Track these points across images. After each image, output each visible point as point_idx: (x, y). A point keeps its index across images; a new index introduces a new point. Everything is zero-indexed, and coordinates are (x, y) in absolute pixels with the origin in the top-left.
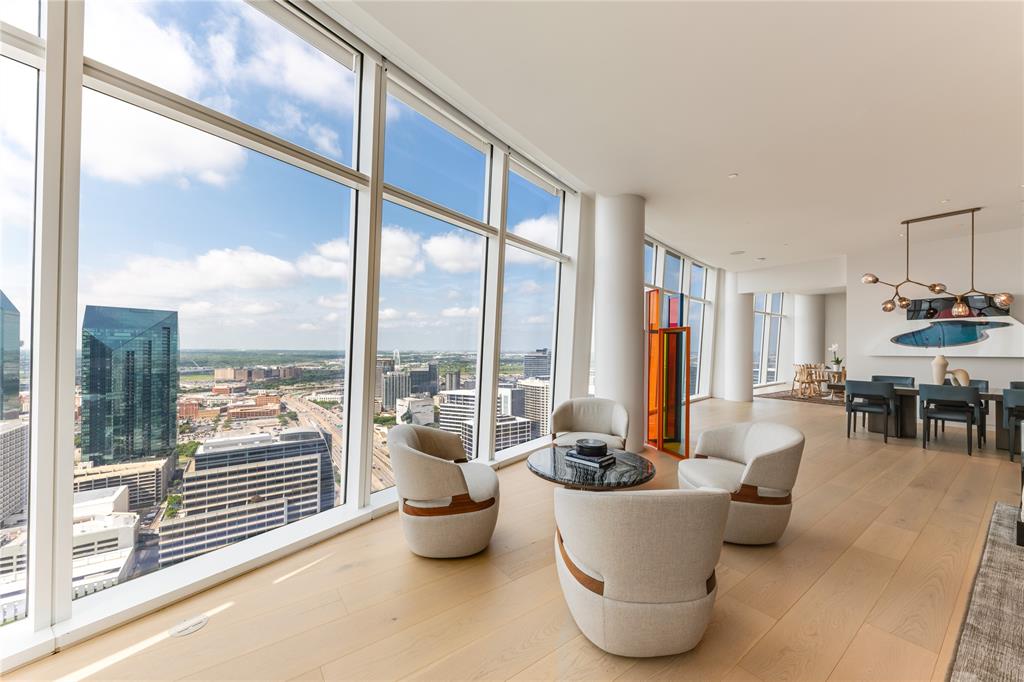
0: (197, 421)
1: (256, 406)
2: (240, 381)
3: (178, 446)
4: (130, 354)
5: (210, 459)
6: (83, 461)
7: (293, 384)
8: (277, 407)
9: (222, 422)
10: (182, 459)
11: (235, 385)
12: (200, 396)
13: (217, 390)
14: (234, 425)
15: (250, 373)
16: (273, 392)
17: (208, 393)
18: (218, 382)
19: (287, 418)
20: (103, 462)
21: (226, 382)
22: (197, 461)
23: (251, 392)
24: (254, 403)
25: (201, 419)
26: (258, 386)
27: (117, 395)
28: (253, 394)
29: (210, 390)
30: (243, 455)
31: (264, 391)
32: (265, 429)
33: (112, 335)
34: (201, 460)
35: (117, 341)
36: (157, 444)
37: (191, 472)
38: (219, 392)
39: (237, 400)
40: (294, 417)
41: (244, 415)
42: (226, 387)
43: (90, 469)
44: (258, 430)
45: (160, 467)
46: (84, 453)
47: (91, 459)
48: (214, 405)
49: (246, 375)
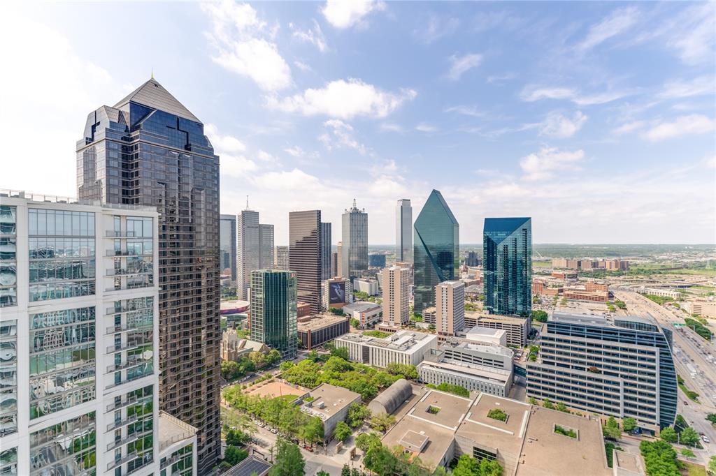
0: (542, 296)
1: (586, 291)
2: (572, 269)
3: (532, 312)
4: (506, 247)
5: (557, 327)
6: (483, 309)
7: (619, 275)
8: (605, 294)
9: (560, 300)
10: (535, 322)
11: (567, 272)
12: (544, 278)
13: (555, 275)
14: (569, 303)
15: (579, 264)
16: (601, 282)
17: (551, 277)
18: (555, 269)
19: (615, 306)
20: (493, 313)
21: (561, 269)
22: (548, 325)
23: (580, 279)
24: (585, 289)
25: (545, 295)
26: (587, 274)
27: (499, 272)
28: (583, 281)
29: (550, 274)
30: (582, 330)
31: (593, 279)
32: (595, 312)
33: (497, 235)
34: (551, 326)
35: (499, 239)
36: (520, 308)
37: (544, 333)
38: (557, 276)
39: (570, 285)
40: (623, 307)
41: (575, 297)
42: (561, 273)
43: (488, 315)
44: (589, 312)
45: (523, 324)
46: (485, 305)
47: (489, 309)
48: (553, 286)
49: (577, 265)
